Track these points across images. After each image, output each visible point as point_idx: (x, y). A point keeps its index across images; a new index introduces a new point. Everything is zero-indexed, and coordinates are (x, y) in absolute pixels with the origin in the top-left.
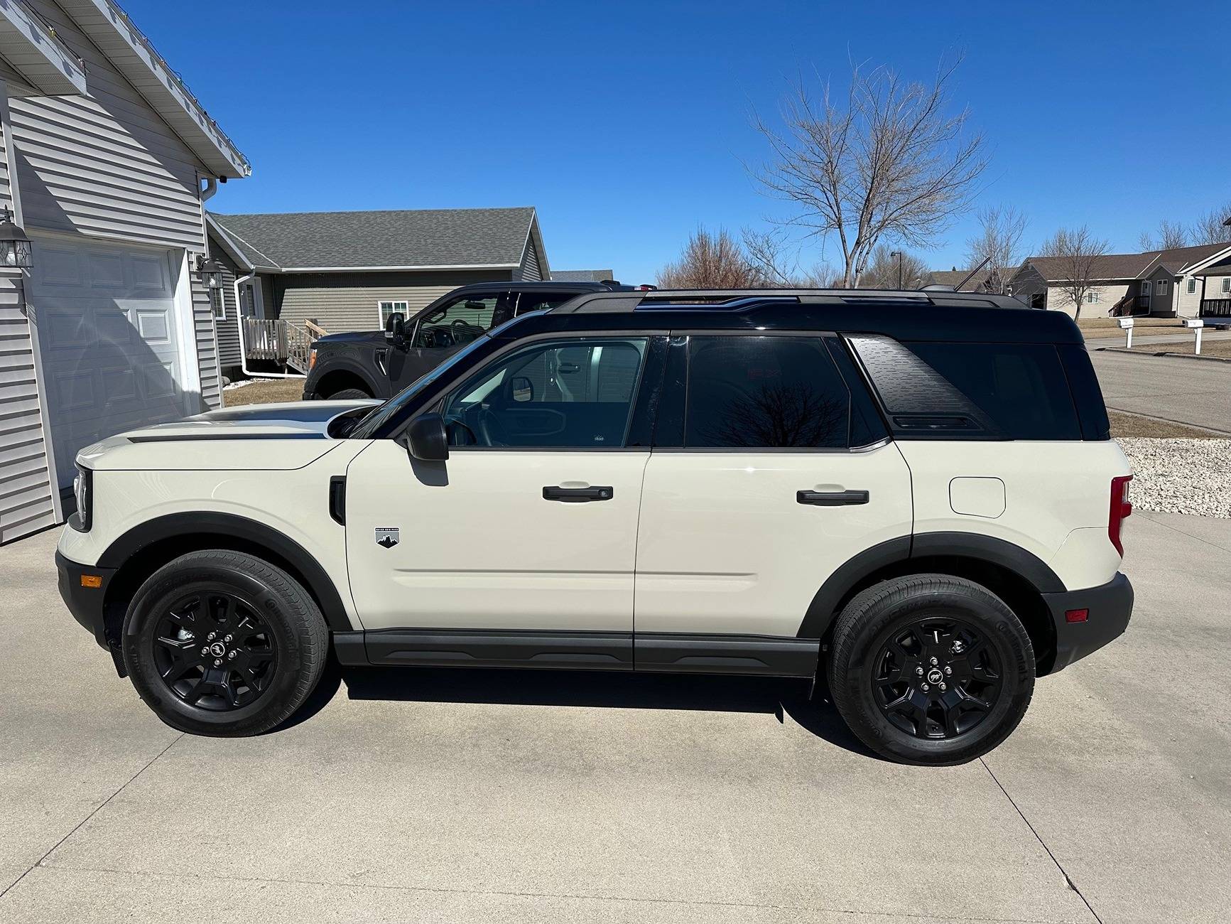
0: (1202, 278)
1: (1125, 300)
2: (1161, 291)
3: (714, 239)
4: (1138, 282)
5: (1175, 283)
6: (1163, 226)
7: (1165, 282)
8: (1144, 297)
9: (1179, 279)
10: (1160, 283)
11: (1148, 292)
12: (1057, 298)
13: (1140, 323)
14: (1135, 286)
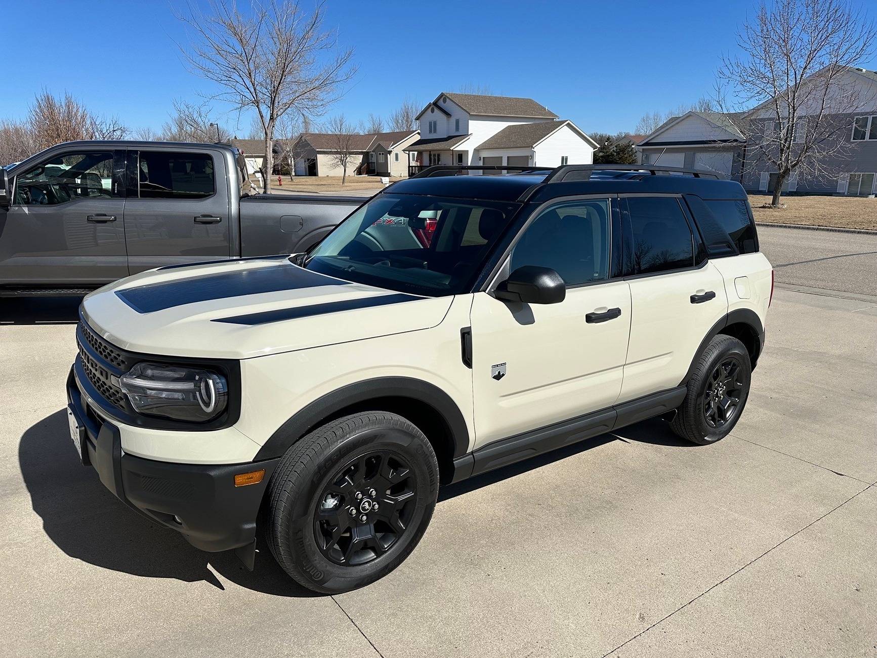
0: (408, 152)
1: (362, 164)
2: (381, 160)
3: (59, 100)
4: (367, 153)
5: (388, 155)
6: (370, 117)
7: (383, 154)
8: (371, 163)
9: (390, 152)
10: (380, 154)
11: (374, 160)
12: (333, 162)
13: (372, 180)
14: (366, 155)
